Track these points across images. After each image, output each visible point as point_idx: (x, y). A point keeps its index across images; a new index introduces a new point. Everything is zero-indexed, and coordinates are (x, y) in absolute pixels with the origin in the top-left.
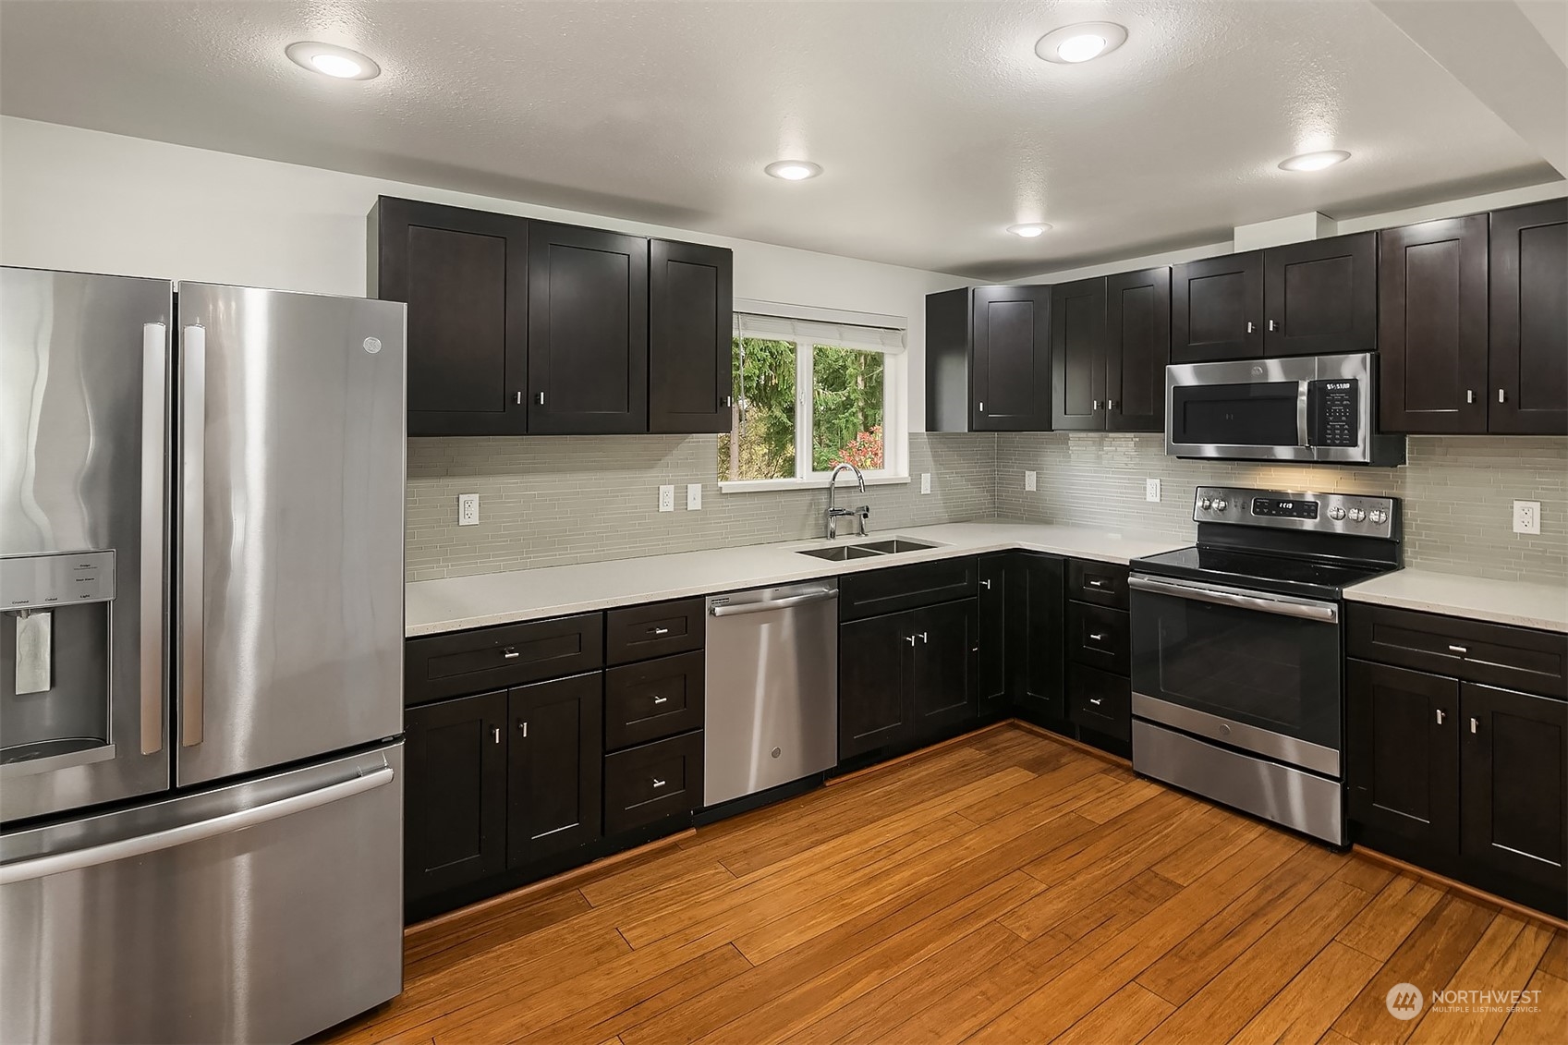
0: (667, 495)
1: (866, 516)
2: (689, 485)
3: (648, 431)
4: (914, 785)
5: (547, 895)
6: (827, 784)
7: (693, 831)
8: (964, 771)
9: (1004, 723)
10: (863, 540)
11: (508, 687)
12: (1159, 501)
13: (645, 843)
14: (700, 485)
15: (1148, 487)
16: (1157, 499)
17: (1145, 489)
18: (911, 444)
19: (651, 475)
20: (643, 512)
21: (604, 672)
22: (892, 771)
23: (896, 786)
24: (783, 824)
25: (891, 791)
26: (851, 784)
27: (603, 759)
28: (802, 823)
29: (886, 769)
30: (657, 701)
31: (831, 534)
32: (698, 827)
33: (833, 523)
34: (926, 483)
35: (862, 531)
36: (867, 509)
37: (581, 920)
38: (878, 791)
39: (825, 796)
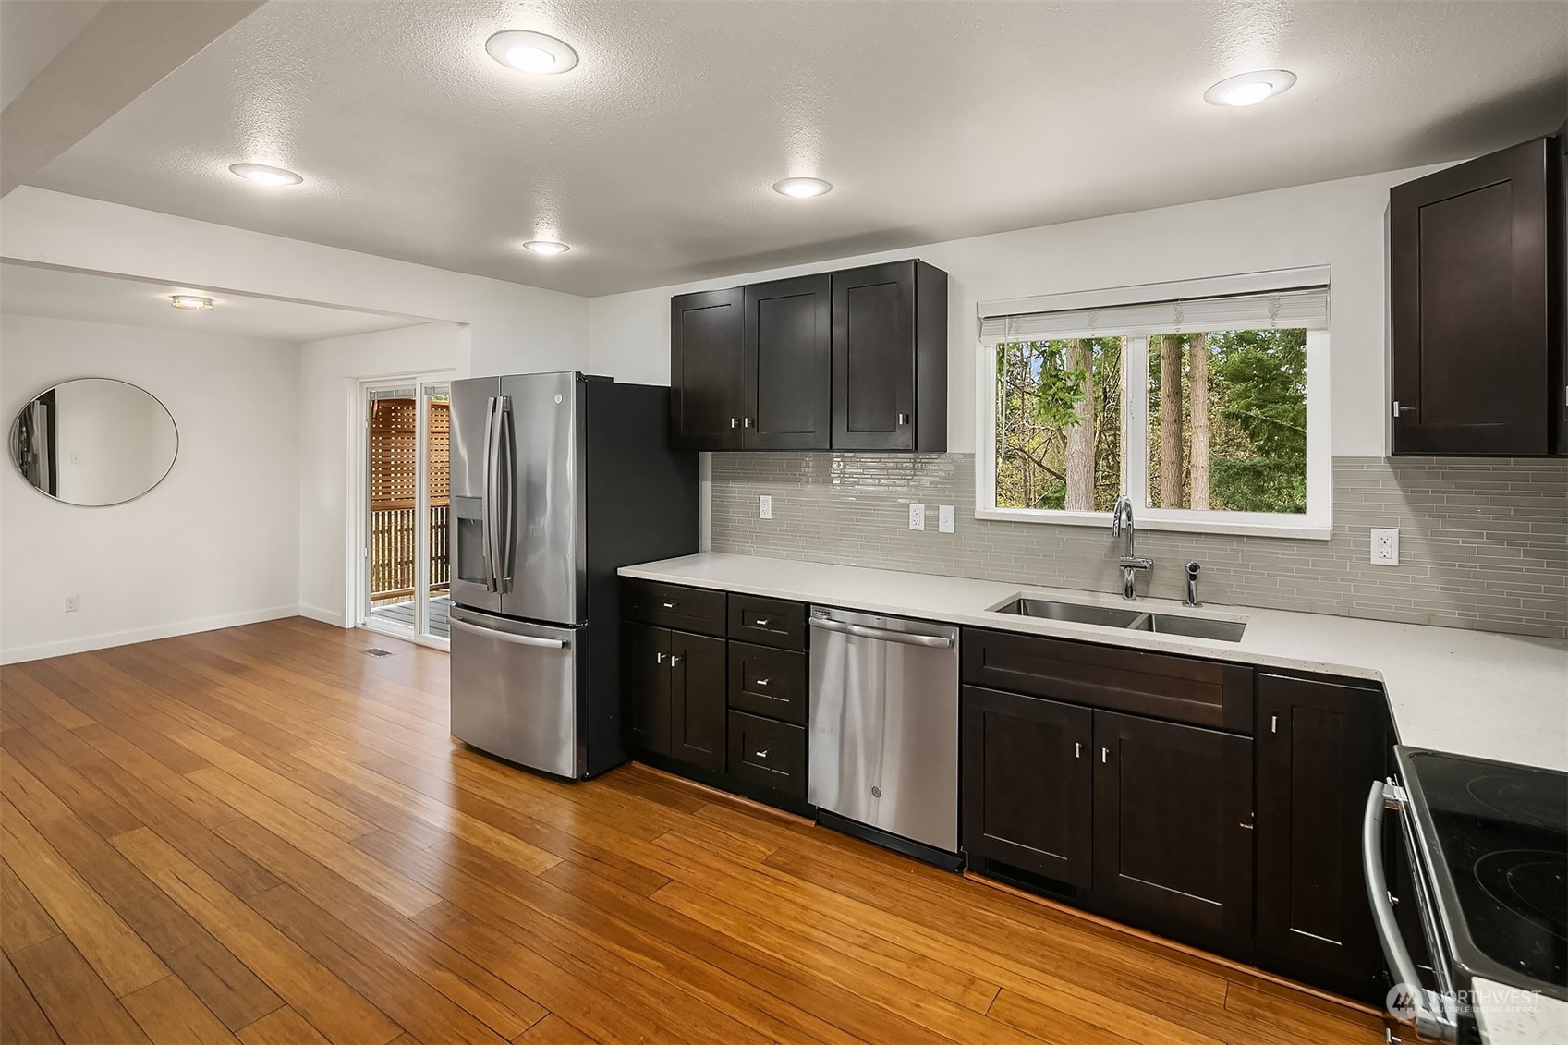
2: (941, 506)
3: (831, 448)
4: (1043, 943)
6: (966, 875)
7: (812, 824)
11: (671, 628)
14: (953, 507)
18: (1339, 476)
20: (894, 527)
22: (1056, 918)
23: (1023, 927)
24: (867, 867)
25: (1005, 925)
26: (991, 895)
27: (727, 712)
28: (878, 878)
29: (1058, 914)
30: (759, 682)
31: (1126, 591)
32: (821, 825)
33: (1130, 577)
34: (1384, 546)
35: (1190, 599)
36: (1195, 568)
37: (675, 814)
38: (994, 915)
39: (947, 882)
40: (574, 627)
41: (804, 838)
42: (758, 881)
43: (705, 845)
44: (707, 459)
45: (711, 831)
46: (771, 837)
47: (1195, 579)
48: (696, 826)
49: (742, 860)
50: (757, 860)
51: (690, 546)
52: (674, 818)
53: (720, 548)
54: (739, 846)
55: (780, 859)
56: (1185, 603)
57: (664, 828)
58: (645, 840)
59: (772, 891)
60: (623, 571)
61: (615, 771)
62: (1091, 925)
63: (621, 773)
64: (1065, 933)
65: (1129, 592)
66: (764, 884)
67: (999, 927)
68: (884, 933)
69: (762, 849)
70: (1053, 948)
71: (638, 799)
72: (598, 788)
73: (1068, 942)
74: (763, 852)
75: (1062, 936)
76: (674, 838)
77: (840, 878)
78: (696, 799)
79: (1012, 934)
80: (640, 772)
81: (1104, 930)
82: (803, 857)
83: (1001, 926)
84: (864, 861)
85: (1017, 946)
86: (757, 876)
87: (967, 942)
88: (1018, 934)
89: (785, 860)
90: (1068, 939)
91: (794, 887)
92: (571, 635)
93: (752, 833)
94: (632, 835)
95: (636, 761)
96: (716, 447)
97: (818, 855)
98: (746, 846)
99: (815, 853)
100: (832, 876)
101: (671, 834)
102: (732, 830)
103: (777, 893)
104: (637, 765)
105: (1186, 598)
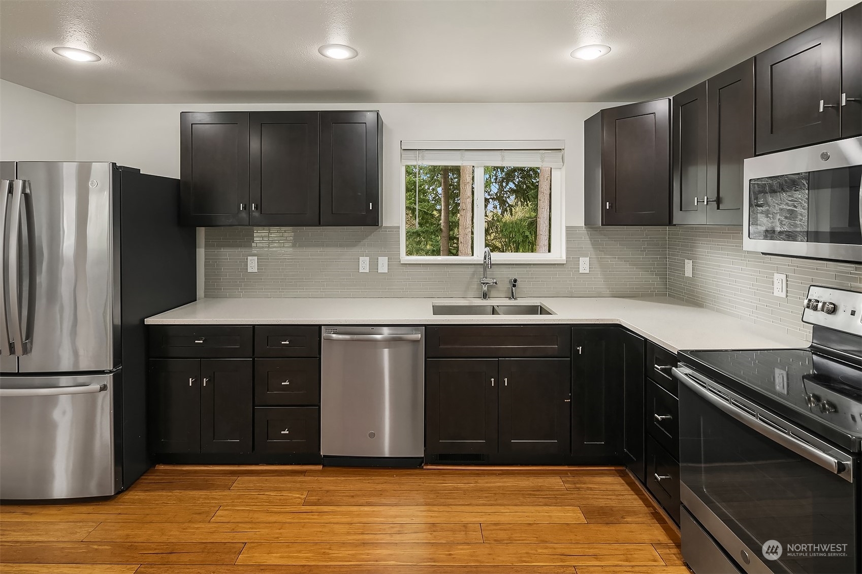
0: (364, 264)
1: (514, 286)
2: (379, 258)
3: (319, 224)
4: (481, 490)
5: (231, 473)
6: (424, 467)
7: (320, 467)
8: (531, 494)
9: (613, 468)
10: (512, 302)
11: (201, 358)
12: (784, 296)
13: (291, 464)
14: (387, 258)
15: (776, 282)
16: (783, 295)
17: (773, 282)
18: (567, 234)
19: (355, 250)
20: (349, 272)
21: (254, 360)
22: (478, 474)
23: (467, 486)
24: (369, 483)
25: (459, 488)
26: (441, 473)
27: (254, 409)
28: (379, 487)
29: (477, 472)
30: (283, 383)
31: (484, 295)
32: (325, 466)
33: (485, 288)
34: (584, 265)
35: (512, 296)
36: (515, 281)
37: (216, 494)
38: (451, 484)
39: (417, 475)
40: (111, 372)
41: (320, 478)
42: (309, 519)
43: (254, 508)
44: (201, 232)
45: (252, 497)
46: (298, 485)
47: (515, 286)
48: (239, 497)
49: (288, 509)
50: (299, 504)
51: (188, 297)
52: (216, 497)
53: (214, 294)
54: (280, 500)
55: (314, 498)
56: (510, 298)
57: (214, 507)
58: (203, 522)
59: (323, 521)
60: (149, 321)
61: (143, 477)
62: (494, 472)
63: (151, 477)
64: (486, 480)
65: (485, 296)
66: (314, 519)
67: (458, 490)
68: (404, 519)
69: (298, 496)
70: (487, 490)
71: (177, 493)
72: (133, 495)
73: (491, 485)
74: (299, 498)
75: (487, 483)
76: (226, 512)
77: (358, 496)
78: (227, 478)
79: (465, 491)
80: (166, 472)
81: (500, 472)
82: (328, 491)
83: (457, 489)
84: (365, 480)
85: (472, 497)
86: (304, 516)
87: (449, 505)
88: (468, 490)
89: (317, 498)
90: (490, 483)
91: (334, 513)
92: (108, 379)
93: (283, 487)
94: (190, 522)
95: (159, 463)
96: (208, 223)
97: (335, 486)
98: (284, 497)
99: (333, 486)
100: (353, 496)
101: (222, 510)
102: (267, 490)
103: (326, 521)
104: (162, 467)
105: (511, 296)
